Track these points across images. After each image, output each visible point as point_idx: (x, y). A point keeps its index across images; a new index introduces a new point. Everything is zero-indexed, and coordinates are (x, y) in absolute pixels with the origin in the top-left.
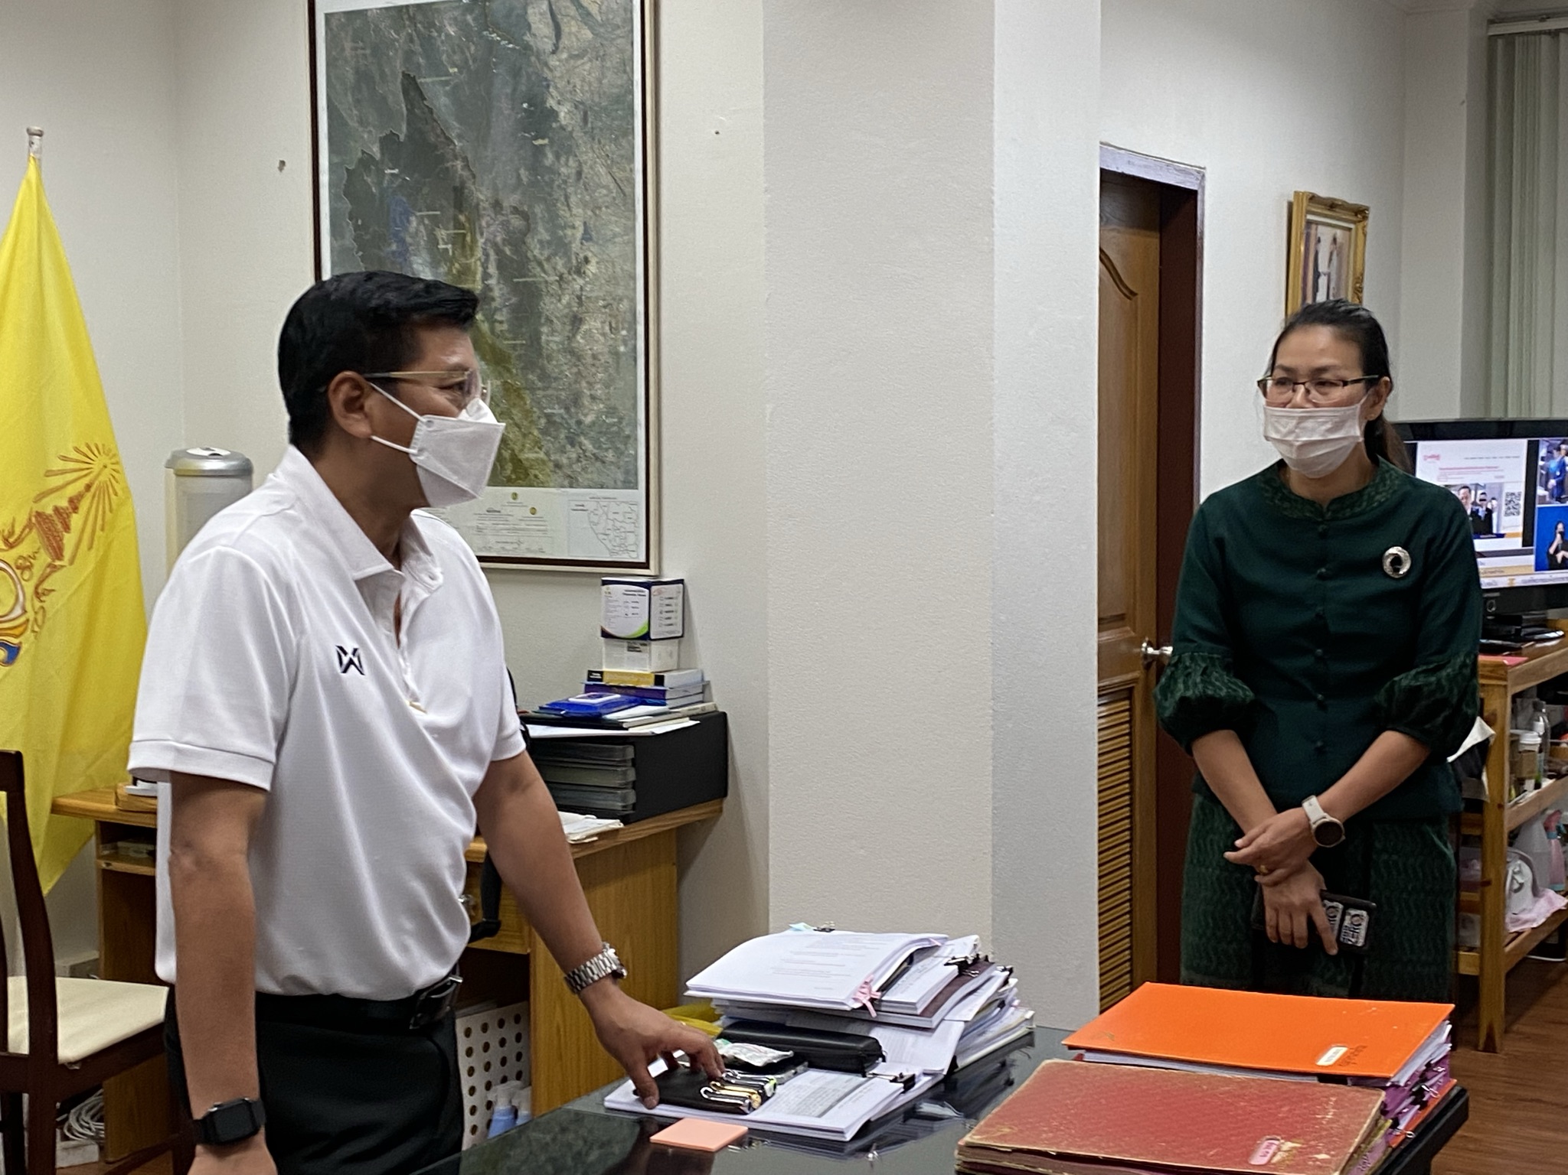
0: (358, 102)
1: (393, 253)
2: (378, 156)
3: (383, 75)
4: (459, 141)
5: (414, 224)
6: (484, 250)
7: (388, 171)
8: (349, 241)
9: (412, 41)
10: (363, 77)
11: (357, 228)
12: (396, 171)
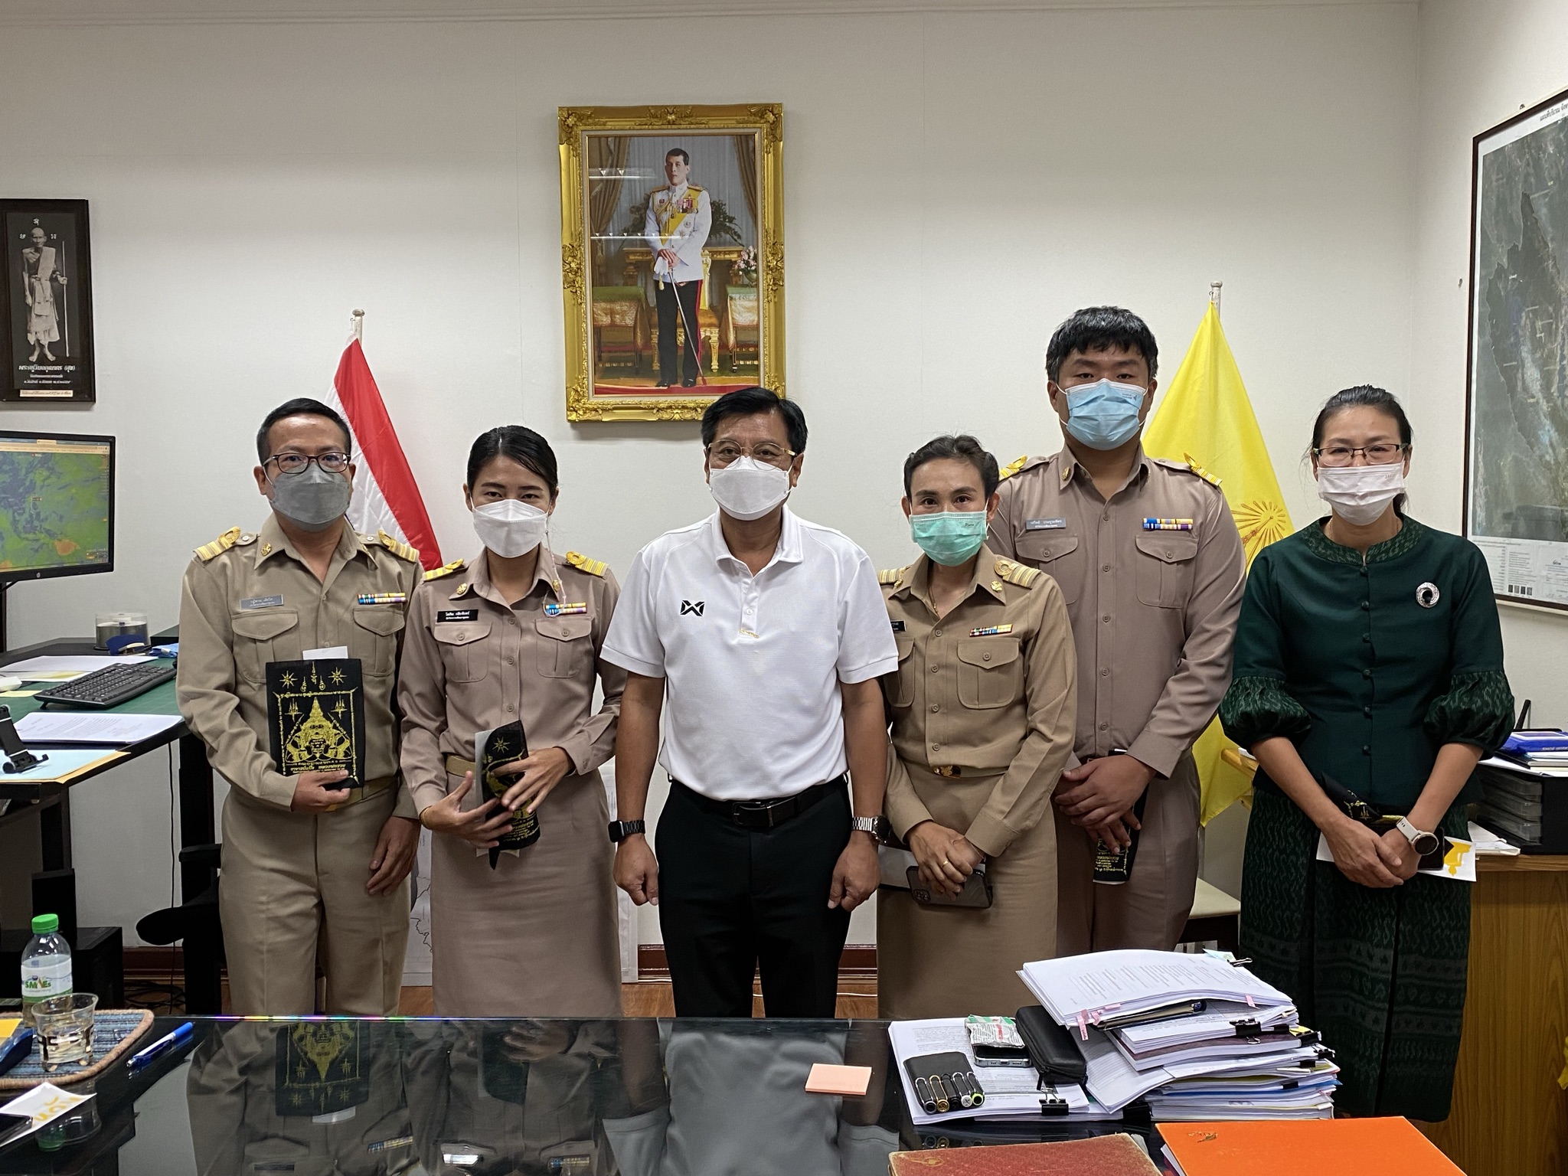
0: (1497, 223)
1: (1512, 345)
2: (1506, 267)
3: (1512, 198)
4: (1552, 244)
5: (1524, 318)
6: (1563, 335)
7: (1511, 277)
8: (1488, 338)
9: (1528, 165)
10: (1502, 202)
11: (1493, 326)
12: (1515, 276)
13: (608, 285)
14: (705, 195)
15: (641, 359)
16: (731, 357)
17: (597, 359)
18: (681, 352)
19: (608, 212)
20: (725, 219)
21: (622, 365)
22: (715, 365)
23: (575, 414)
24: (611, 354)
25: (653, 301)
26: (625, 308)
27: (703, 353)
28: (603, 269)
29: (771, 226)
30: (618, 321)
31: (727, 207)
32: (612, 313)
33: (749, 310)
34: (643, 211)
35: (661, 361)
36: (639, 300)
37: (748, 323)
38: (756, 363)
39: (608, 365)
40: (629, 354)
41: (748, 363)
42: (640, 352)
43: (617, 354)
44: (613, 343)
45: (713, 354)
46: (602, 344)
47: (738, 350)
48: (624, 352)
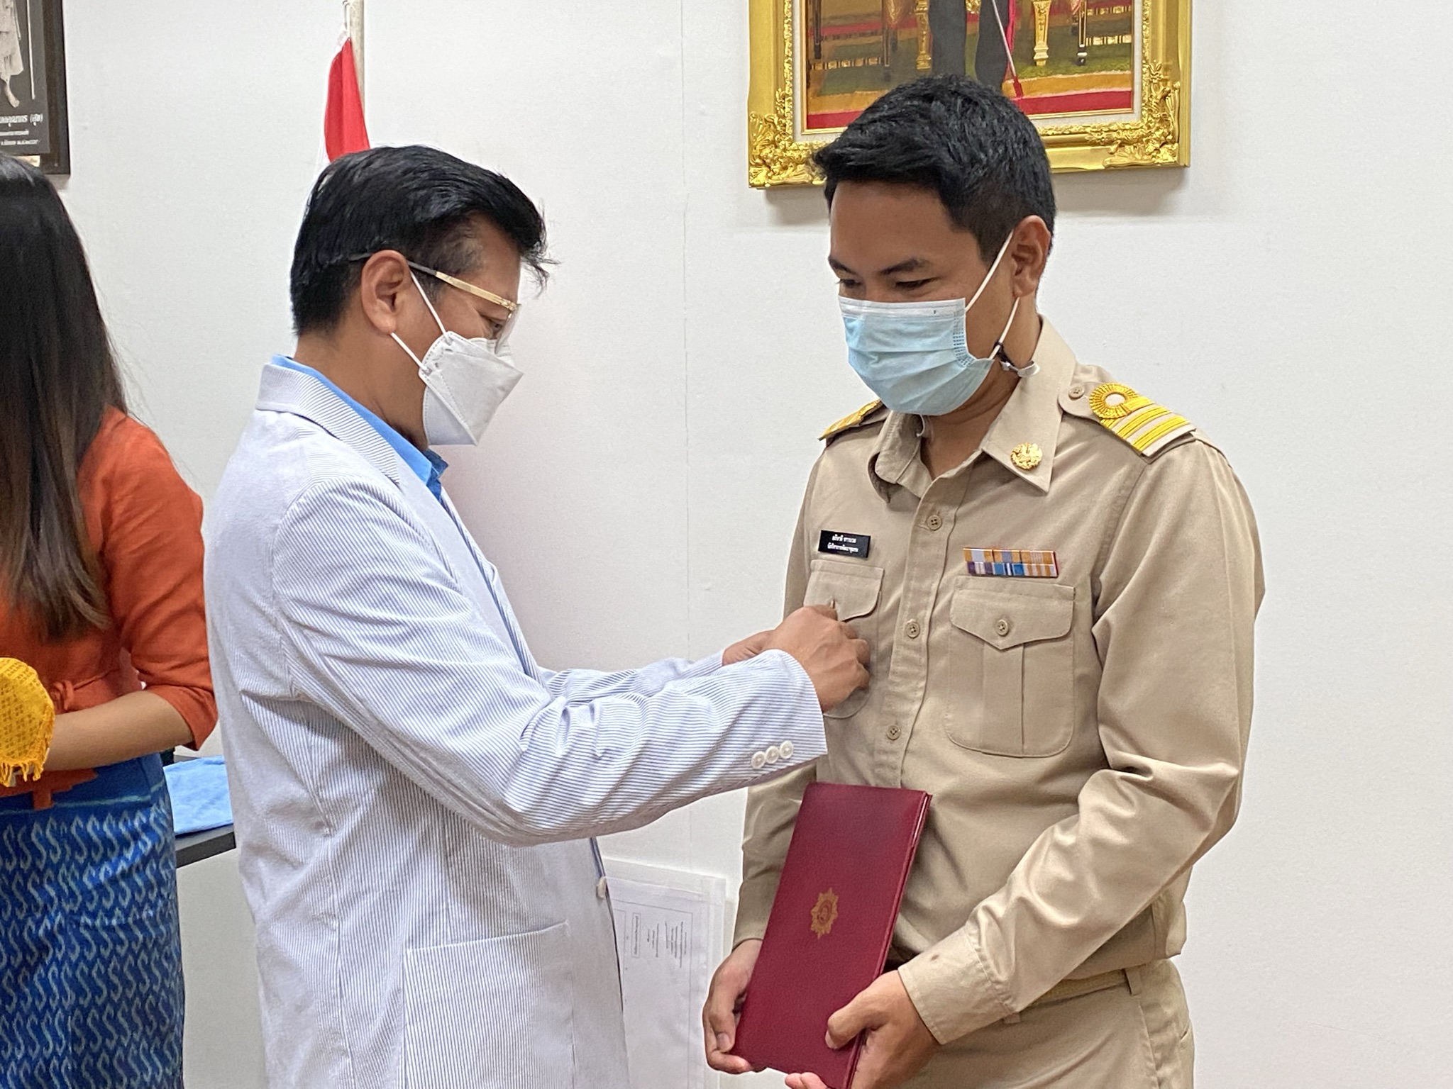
15: (895, 47)
16: (1075, 30)
17: (812, 55)
18: (973, 28)
21: (860, 63)
22: (1041, 50)
23: (765, 169)
24: (838, 43)
27: (1018, 26)
35: (934, 50)
38: (1127, 39)
39: (832, 66)
40: (873, 39)
41: (1110, 41)
42: (895, 33)
43: (850, 41)
44: (841, 17)
45: (1038, 27)
46: (823, 23)
47: (1090, 13)
48: (863, 35)
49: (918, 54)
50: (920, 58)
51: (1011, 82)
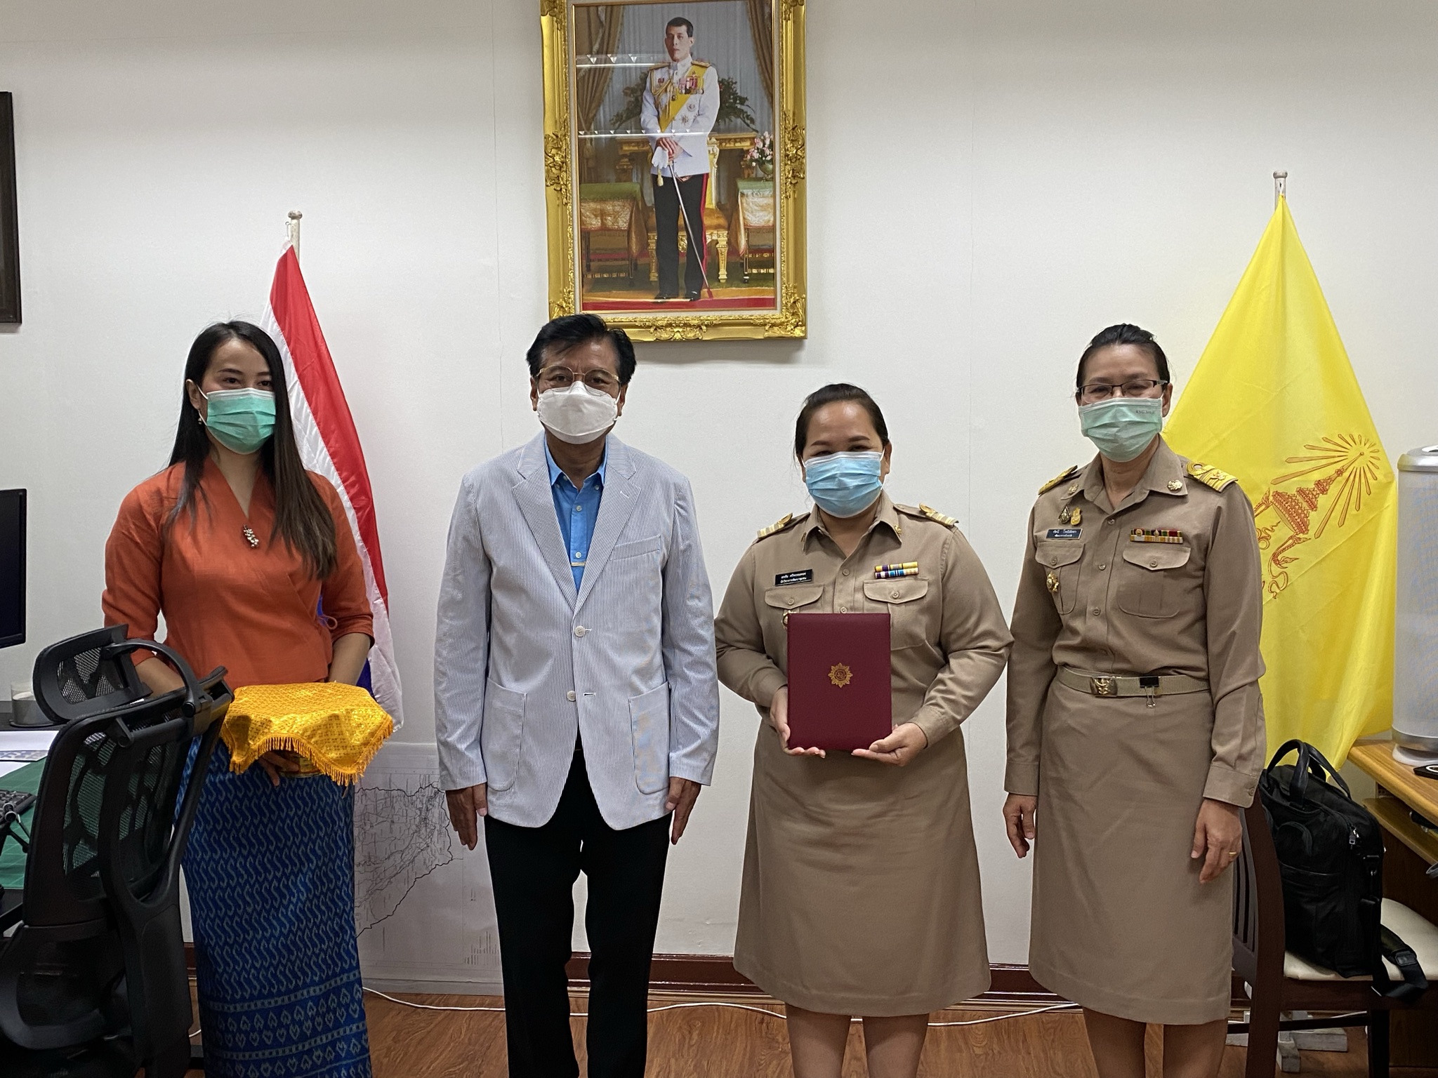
13: (597, 182)
14: (712, 71)
15: (636, 268)
16: (742, 264)
17: (585, 269)
18: (683, 260)
19: (598, 94)
20: (735, 99)
21: (615, 275)
22: (723, 274)
24: (601, 263)
25: (650, 199)
26: (617, 208)
27: (709, 261)
28: (591, 163)
29: (790, 107)
30: (610, 223)
31: (738, 84)
32: (603, 214)
33: (763, 208)
34: (639, 93)
35: (660, 270)
36: (634, 199)
37: (763, 224)
38: (771, 271)
39: (598, 276)
40: (624, 262)
41: (762, 271)
42: (636, 260)
43: (608, 263)
44: (602, 249)
45: (721, 262)
46: (591, 251)
47: (750, 256)
48: (616, 260)
49: (650, 272)
50: (652, 274)
51: (706, 290)
